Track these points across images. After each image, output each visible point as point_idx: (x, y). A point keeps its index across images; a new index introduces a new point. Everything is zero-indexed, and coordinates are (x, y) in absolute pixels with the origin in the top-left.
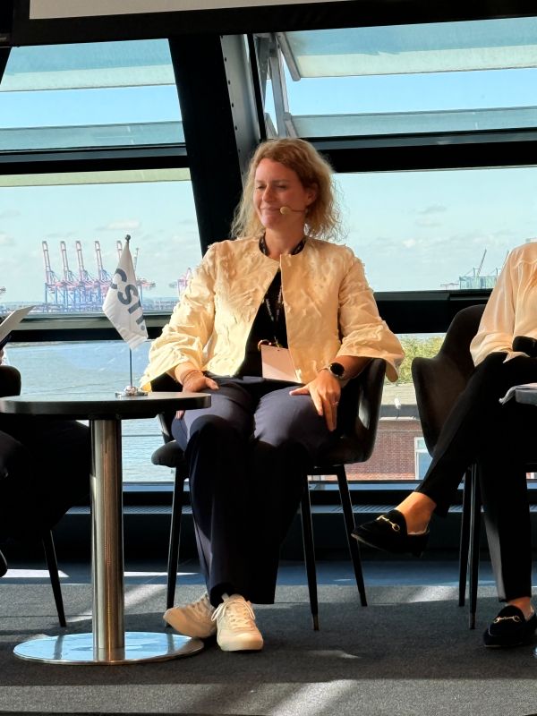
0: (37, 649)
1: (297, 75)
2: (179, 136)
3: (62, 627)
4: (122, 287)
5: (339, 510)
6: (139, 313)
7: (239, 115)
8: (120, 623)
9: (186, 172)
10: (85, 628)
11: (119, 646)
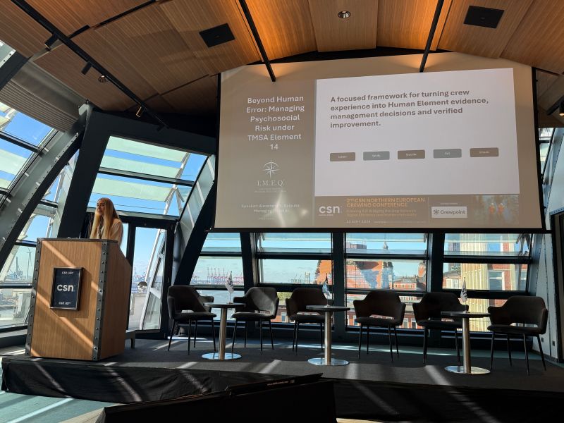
0: (209, 356)
2: (240, 250)
3: (215, 351)
4: (229, 281)
8: (224, 351)
9: (241, 258)
10: (218, 352)
11: (223, 356)
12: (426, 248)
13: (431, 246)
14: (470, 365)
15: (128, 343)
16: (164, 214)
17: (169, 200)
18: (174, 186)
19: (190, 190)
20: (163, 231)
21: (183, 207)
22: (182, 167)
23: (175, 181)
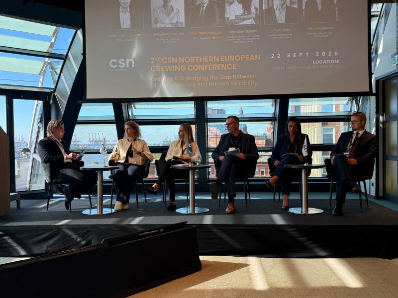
0: (87, 212)
1: (135, 108)
2: (114, 118)
3: (91, 208)
4: (103, 147)
5: (142, 184)
6: (106, 152)
7: (125, 115)
8: (102, 206)
9: (115, 125)
10: (95, 208)
11: (102, 211)
12: (274, 112)
13: (278, 110)
14: (308, 206)
15: (13, 204)
16: (40, 86)
17: (42, 73)
18: (47, 59)
19: (62, 63)
20: (40, 102)
21: (56, 79)
22: (53, 40)
23: (47, 55)
